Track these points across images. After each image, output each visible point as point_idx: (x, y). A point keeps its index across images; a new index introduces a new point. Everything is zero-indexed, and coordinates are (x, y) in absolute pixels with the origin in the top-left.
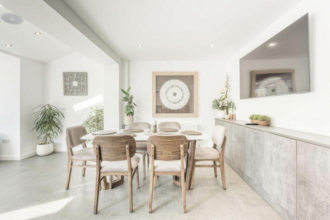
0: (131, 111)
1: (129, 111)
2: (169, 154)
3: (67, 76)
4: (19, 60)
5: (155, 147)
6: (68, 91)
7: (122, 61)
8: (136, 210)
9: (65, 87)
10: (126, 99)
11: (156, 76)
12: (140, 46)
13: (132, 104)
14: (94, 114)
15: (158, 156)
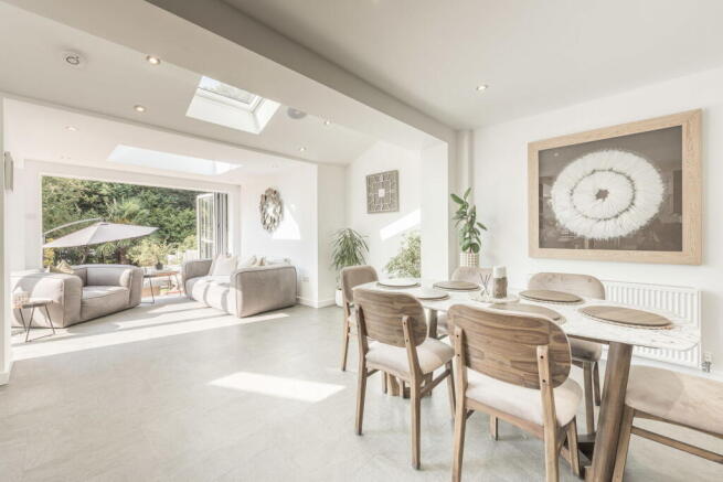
0: (475, 241)
1: (467, 242)
2: (501, 363)
3: (372, 181)
4: (315, 167)
5: (463, 333)
6: (374, 206)
7: (456, 133)
8: (428, 468)
9: (369, 198)
10: (461, 215)
11: (540, 152)
12: (482, 88)
13: (476, 226)
14: (406, 246)
15: (473, 359)
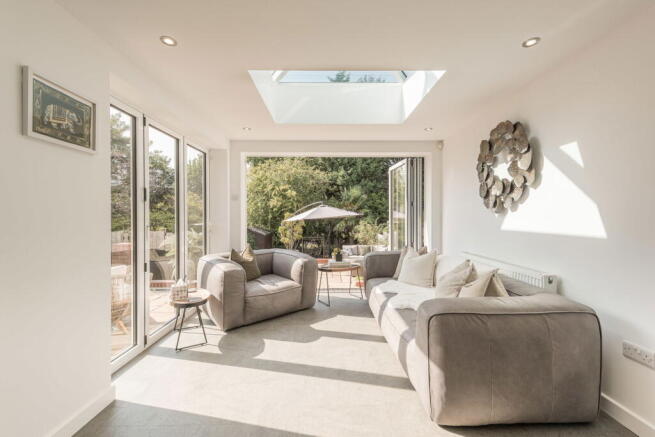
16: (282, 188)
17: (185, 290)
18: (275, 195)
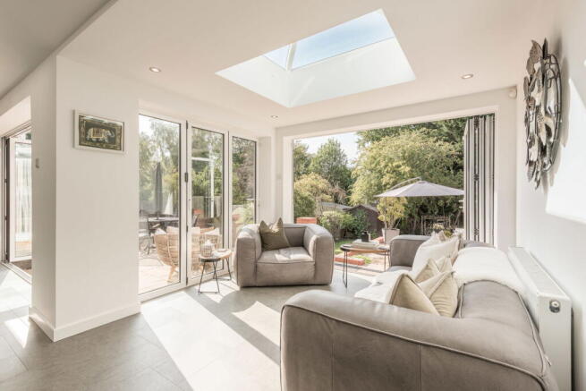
16: (394, 164)
17: (209, 248)
18: (387, 172)
